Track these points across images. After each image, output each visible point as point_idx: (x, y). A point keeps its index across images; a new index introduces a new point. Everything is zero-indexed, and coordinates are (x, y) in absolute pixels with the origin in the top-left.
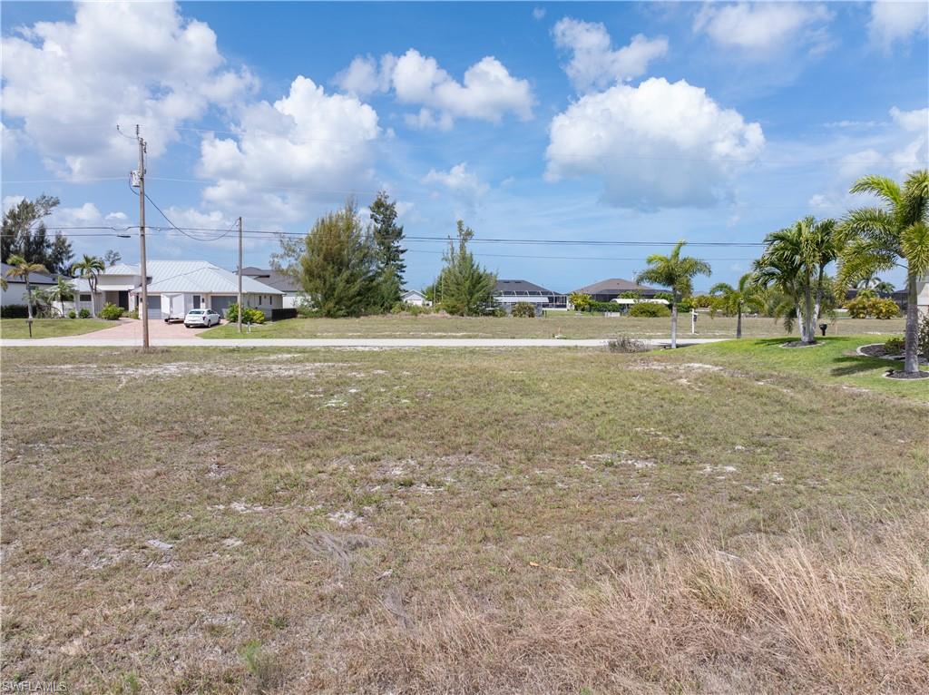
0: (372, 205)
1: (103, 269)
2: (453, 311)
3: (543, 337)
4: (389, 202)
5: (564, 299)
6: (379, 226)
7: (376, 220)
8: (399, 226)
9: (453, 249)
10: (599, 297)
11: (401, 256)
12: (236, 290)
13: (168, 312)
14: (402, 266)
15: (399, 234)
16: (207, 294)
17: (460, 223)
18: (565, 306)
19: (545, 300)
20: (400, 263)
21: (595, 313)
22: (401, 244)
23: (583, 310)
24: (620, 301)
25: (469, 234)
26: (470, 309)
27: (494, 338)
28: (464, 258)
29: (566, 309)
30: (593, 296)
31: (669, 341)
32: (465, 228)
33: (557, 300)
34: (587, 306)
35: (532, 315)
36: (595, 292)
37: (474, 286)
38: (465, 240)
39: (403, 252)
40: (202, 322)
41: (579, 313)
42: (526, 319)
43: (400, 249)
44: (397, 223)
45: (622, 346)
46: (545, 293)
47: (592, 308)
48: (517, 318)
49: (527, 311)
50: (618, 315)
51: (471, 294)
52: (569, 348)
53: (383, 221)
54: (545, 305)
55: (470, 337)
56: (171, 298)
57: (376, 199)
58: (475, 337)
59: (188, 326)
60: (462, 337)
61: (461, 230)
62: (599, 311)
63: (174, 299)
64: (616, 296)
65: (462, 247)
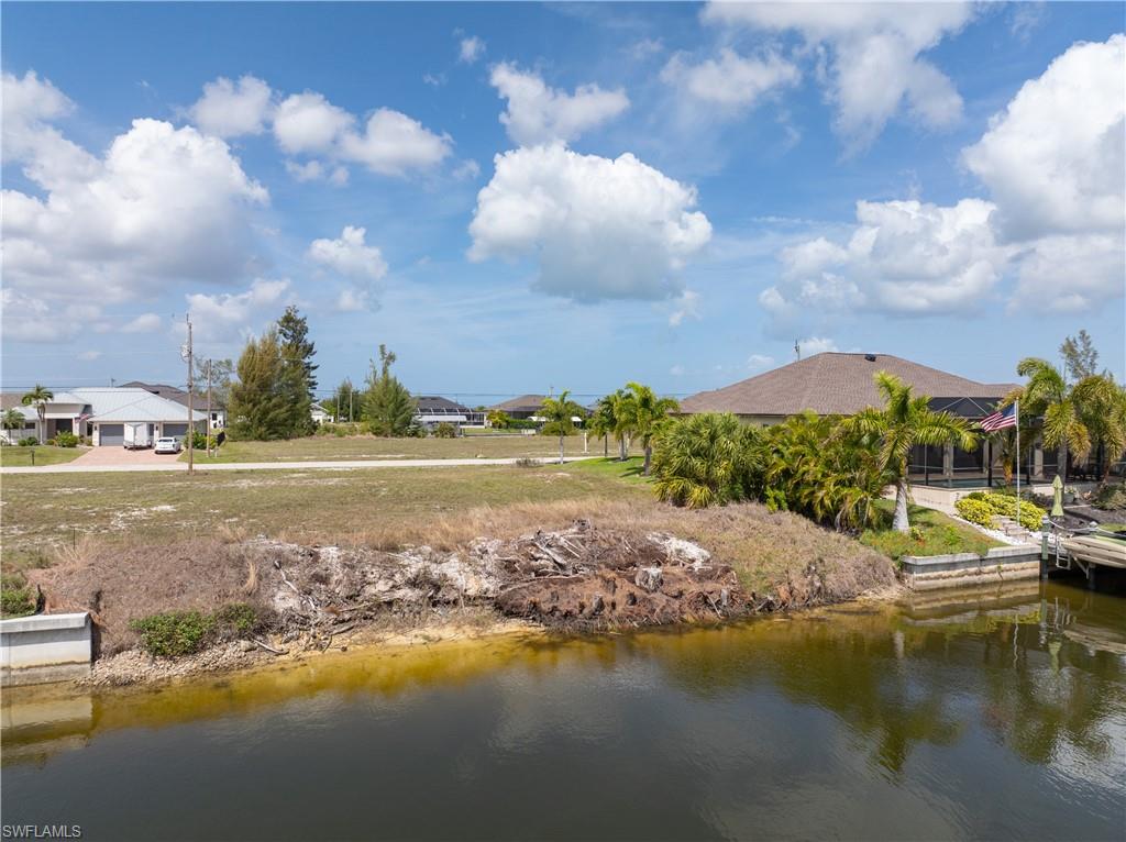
0: (280, 320)
1: (51, 397)
2: (378, 432)
3: (468, 457)
4: (299, 316)
5: (481, 417)
6: (289, 341)
7: (285, 335)
8: (309, 342)
9: (375, 372)
10: (516, 414)
11: (312, 373)
12: (187, 418)
13: (132, 440)
14: (314, 383)
15: (309, 350)
16: (160, 422)
17: (382, 347)
18: (482, 424)
19: (464, 418)
20: (312, 380)
21: (513, 430)
22: (312, 360)
23: (500, 427)
24: (534, 419)
25: (392, 358)
26: (394, 431)
27: (428, 459)
28: (387, 382)
29: (483, 427)
30: (510, 413)
31: (558, 459)
32: (387, 352)
33: (474, 417)
34: (505, 424)
35: (453, 436)
36: (511, 408)
37: (398, 409)
38: (388, 364)
39: (314, 368)
40: (172, 449)
41: (496, 431)
42: (448, 440)
43: (312, 365)
44: (309, 338)
45: (525, 464)
46: (463, 410)
47: (509, 425)
48: (439, 438)
49: (448, 431)
50: (534, 431)
51: (395, 416)
52: (489, 466)
53: (292, 336)
54: (462, 423)
55: (408, 459)
56: (135, 427)
57: (285, 314)
58: (413, 458)
59: (157, 452)
60: (402, 459)
61: (383, 353)
62: (516, 428)
63: (138, 429)
64: (532, 414)
65: (385, 371)
